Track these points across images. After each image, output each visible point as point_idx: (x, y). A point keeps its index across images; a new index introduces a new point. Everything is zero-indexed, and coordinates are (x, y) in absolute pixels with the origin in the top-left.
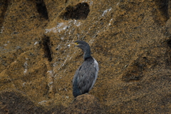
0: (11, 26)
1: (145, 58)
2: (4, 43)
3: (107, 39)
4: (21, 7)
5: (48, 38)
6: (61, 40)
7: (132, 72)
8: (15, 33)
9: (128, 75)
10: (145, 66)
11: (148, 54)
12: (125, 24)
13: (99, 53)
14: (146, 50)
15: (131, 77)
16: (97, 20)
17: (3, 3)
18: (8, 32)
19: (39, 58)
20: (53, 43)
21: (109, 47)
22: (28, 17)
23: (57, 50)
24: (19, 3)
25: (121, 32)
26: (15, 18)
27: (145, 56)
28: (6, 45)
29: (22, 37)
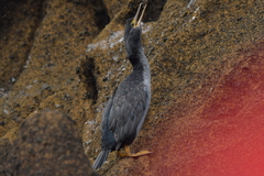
0: (43, 53)
1: (245, 69)
2: (27, 84)
3: (184, 45)
4: (62, 17)
5: (92, 60)
6: (112, 61)
7: (223, 100)
8: (49, 65)
9: (214, 107)
10: (247, 85)
11: (253, 61)
12: (223, 16)
13: (168, 72)
14: (249, 54)
15: (220, 111)
16: (178, 16)
17: (33, 14)
18: (37, 64)
19: (78, 101)
20: (100, 70)
21: (187, 59)
22: (76, 35)
23: (104, 80)
24: (59, 11)
25: (213, 30)
26: (52, 37)
27: (246, 64)
28: (29, 87)
29: (60, 72)
